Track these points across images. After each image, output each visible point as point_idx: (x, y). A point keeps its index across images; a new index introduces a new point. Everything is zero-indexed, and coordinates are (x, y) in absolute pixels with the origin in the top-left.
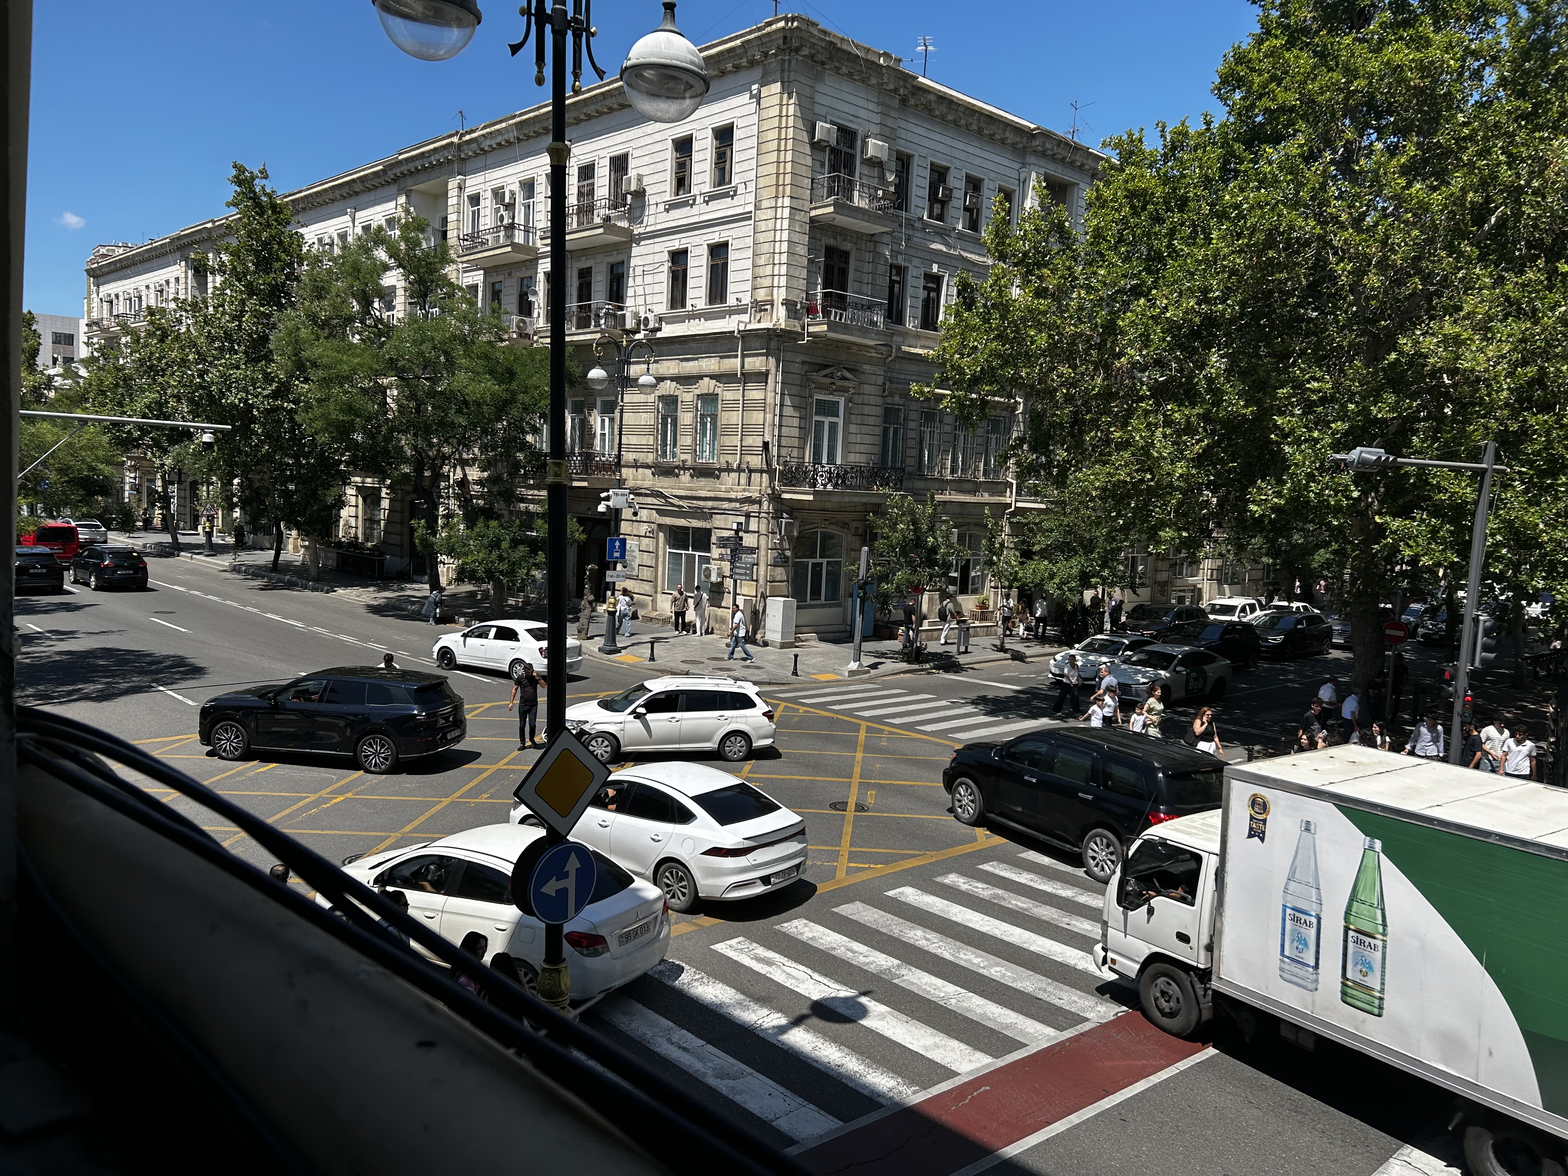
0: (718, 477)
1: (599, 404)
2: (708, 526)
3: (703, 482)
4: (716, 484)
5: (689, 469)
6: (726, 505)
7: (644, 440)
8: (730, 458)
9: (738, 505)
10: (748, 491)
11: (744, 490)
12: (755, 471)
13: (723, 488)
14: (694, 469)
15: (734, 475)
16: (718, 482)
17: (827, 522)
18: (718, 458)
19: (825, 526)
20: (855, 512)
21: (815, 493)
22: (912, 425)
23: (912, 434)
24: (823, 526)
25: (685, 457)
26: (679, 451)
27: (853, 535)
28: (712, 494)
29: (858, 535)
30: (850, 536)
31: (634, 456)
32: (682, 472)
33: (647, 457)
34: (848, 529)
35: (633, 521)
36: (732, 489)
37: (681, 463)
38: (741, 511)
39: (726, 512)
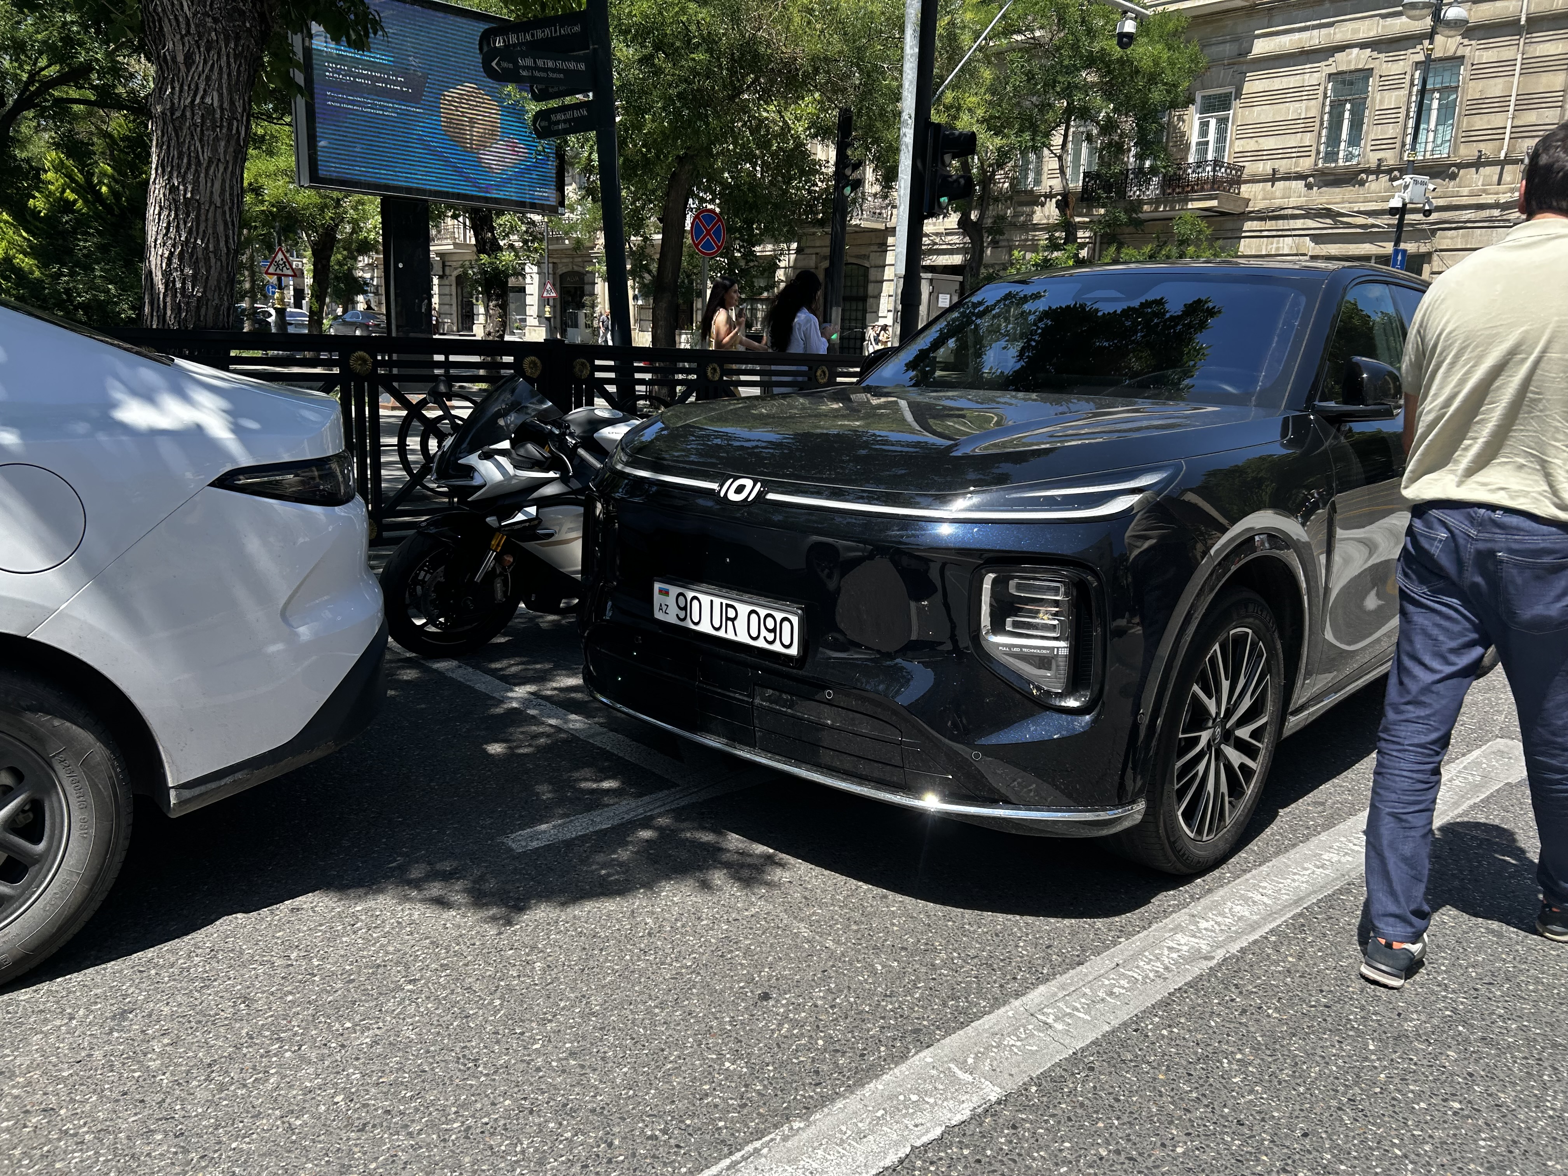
0: (1453, 177)
1: (1198, 100)
5: (1388, 171)
6: (1469, 215)
7: (1292, 141)
8: (1487, 148)
13: (1465, 191)
14: (1400, 170)
15: (1491, 171)
16: (1452, 183)
18: (1455, 150)
25: (1380, 154)
26: (1368, 148)
28: (1441, 202)
31: (1269, 165)
32: (1372, 178)
33: (1296, 164)
35: (1261, 256)
36: (1484, 191)
37: (1373, 164)
38: (1504, 220)
39: (1468, 225)
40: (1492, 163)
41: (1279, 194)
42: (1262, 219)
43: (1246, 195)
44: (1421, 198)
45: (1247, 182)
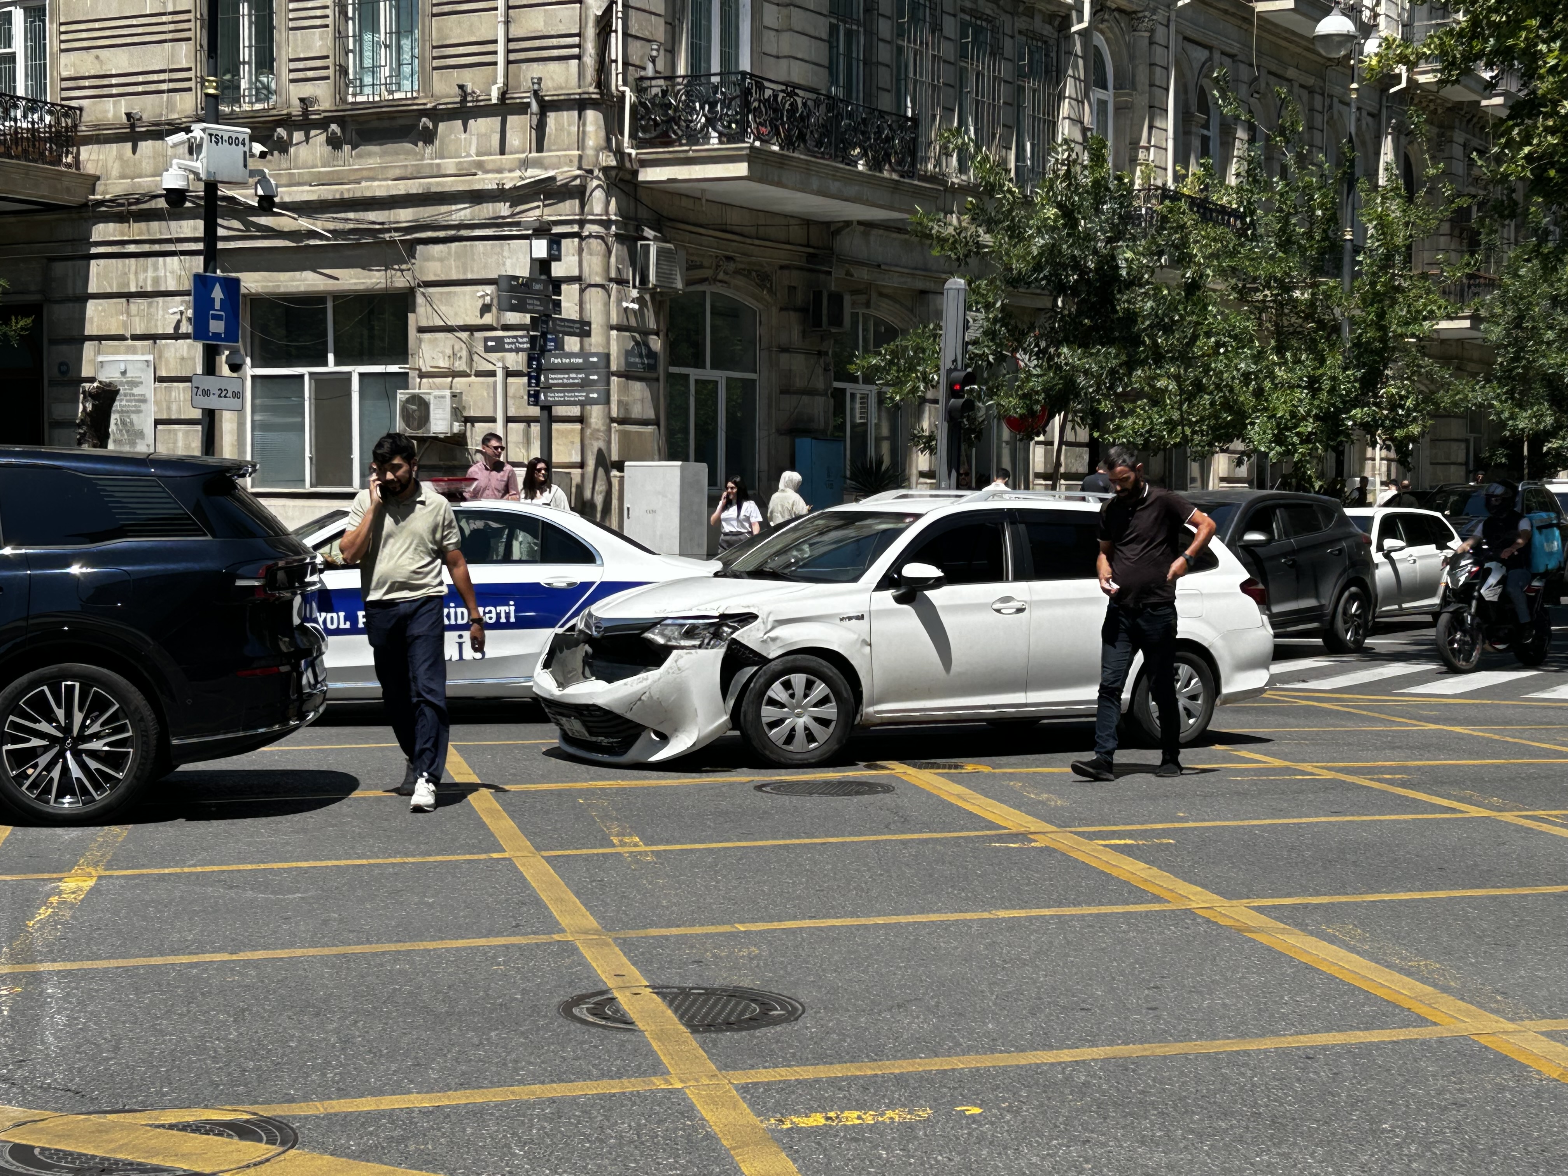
0: (429, 137)
2: (400, 281)
3: (373, 157)
4: (427, 155)
5: (323, 124)
6: (462, 213)
7: (157, 58)
8: (472, 80)
9: (503, 209)
10: (538, 164)
11: (525, 164)
12: (558, 105)
13: (449, 165)
14: (341, 121)
15: (485, 126)
16: (429, 150)
17: (731, 266)
18: (426, 83)
19: (726, 278)
20: (788, 243)
21: (753, 157)
22: (884, 28)
23: (884, 53)
24: (721, 276)
25: (307, 90)
26: (285, 76)
27: (781, 309)
28: (414, 187)
29: (796, 310)
30: (774, 310)
31: (123, 106)
32: (298, 136)
33: (170, 106)
34: (770, 291)
35: (128, 296)
36: (480, 165)
37: (296, 109)
38: (517, 224)
39: (464, 233)
40: (485, 111)
41: (147, 166)
42: (121, 218)
43: (90, 168)
44: (240, 173)
45: (88, 140)
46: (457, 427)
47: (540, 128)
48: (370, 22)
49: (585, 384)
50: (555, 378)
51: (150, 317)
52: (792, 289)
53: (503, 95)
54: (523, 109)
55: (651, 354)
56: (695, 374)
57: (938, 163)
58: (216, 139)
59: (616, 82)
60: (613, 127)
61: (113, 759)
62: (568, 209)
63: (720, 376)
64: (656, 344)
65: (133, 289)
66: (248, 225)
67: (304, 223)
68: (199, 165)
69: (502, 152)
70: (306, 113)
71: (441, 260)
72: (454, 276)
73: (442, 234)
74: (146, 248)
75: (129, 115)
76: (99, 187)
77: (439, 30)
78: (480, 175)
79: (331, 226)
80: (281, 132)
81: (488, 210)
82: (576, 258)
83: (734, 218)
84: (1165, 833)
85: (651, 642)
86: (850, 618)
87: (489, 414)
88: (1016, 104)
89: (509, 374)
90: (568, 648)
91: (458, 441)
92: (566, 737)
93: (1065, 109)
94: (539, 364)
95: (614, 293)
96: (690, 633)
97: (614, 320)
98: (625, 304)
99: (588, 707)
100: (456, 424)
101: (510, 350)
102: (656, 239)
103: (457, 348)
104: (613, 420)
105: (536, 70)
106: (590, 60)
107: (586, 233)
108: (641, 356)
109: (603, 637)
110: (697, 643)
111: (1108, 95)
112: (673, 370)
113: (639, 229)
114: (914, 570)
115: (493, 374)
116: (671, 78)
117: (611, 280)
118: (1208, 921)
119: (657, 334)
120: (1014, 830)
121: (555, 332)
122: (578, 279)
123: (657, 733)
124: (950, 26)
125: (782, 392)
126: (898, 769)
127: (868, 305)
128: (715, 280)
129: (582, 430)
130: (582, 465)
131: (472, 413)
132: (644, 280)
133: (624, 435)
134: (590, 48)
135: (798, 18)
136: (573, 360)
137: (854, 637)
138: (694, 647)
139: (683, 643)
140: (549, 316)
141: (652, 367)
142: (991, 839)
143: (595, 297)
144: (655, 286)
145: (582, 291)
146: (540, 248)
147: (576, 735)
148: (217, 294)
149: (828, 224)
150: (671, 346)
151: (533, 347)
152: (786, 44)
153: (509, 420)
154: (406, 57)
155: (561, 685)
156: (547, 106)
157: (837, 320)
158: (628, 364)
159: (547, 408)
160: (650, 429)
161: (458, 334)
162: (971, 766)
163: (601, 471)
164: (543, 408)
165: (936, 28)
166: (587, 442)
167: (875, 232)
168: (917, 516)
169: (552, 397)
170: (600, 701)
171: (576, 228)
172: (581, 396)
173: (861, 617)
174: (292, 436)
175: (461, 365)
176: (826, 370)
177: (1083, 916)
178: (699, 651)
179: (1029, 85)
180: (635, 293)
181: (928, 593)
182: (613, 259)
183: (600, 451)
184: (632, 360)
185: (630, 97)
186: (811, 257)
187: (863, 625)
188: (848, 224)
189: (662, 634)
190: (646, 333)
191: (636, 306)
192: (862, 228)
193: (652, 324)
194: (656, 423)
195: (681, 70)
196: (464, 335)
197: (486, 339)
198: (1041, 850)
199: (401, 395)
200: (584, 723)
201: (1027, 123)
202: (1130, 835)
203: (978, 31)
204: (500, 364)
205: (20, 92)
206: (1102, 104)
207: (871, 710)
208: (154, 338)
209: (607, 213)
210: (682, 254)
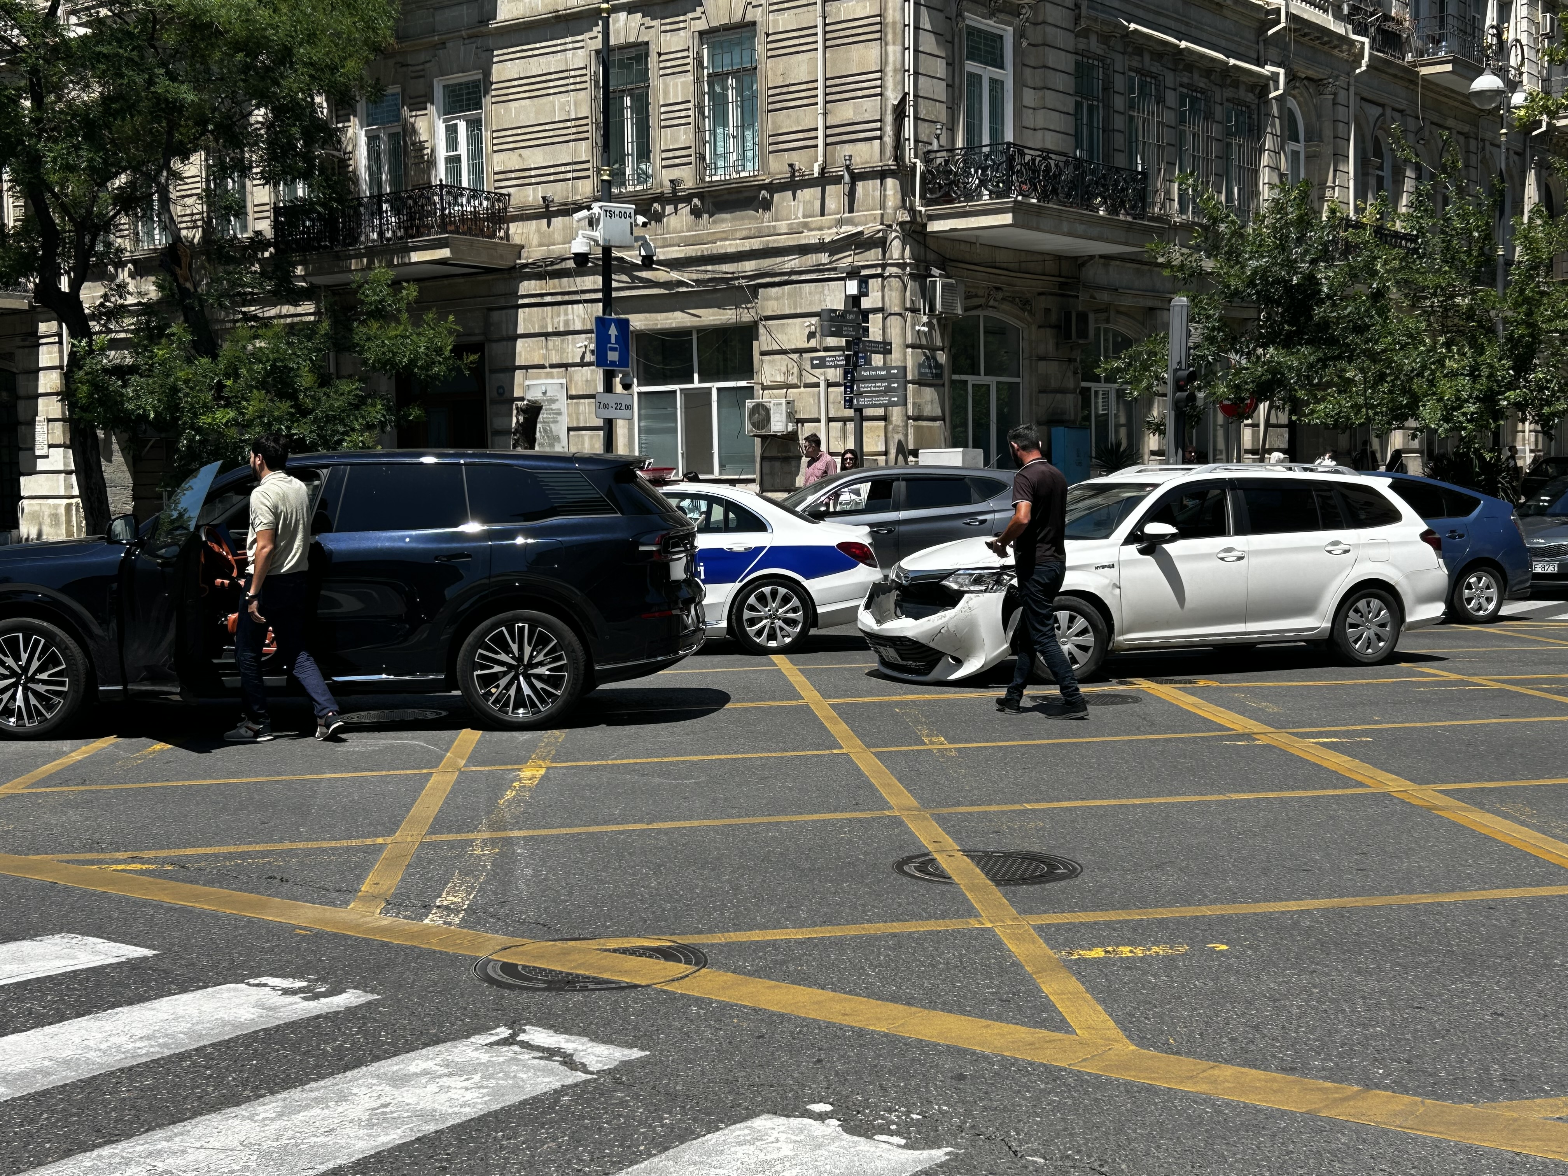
0: (767, 205)
1: (438, 93)
2: (746, 316)
3: (725, 222)
4: (766, 219)
5: (688, 199)
6: (792, 263)
7: (564, 154)
8: (799, 160)
9: (824, 258)
10: (850, 222)
11: (840, 223)
12: (864, 176)
13: (783, 226)
14: (701, 196)
15: (809, 195)
16: (767, 215)
17: (1000, 295)
18: (764, 164)
19: (996, 304)
20: (1044, 275)
21: (1016, 209)
22: (1119, 103)
23: (1119, 122)
24: (992, 303)
25: (675, 173)
26: (658, 163)
27: (1040, 327)
28: (756, 244)
29: (1050, 326)
30: (1034, 328)
31: (540, 191)
32: (669, 209)
33: (574, 190)
34: (1030, 312)
35: (546, 335)
36: (806, 225)
37: (667, 188)
38: (835, 269)
39: (794, 278)
40: (810, 183)
41: (558, 237)
42: (540, 276)
43: (516, 240)
44: (628, 239)
45: (515, 219)
46: (791, 427)
47: (851, 195)
48: (720, 118)
49: (888, 391)
50: (864, 387)
51: (562, 351)
52: (1048, 311)
53: (823, 170)
54: (838, 180)
55: (938, 366)
56: (971, 379)
57: (1163, 206)
58: (610, 213)
59: (909, 155)
60: (907, 191)
61: (553, 681)
62: (873, 256)
63: (992, 381)
64: (942, 357)
65: (550, 330)
66: (633, 278)
67: (675, 276)
68: (598, 234)
69: (823, 214)
70: (674, 191)
71: (777, 299)
72: (787, 312)
73: (777, 279)
74: (559, 298)
75: (544, 198)
76: (524, 253)
77: (774, 122)
78: (806, 233)
79: (695, 276)
80: (657, 206)
81: (812, 259)
82: (880, 294)
83: (1001, 257)
84: (1364, 733)
85: (947, 588)
86: (1103, 567)
87: (816, 416)
88: (1225, 157)
89: (829, 385)
90: (884, 594)
91: (792, 437)
92: (883, 662)
93: (1265, 159)
94: (853, 376)
95: (909, 319)
96: (978, 581)
97: (909, 341)
98: (917, 328)
99: (899, 638)
100: (790, 424)
101: (830, 367)
102: (941, 276)
103: (790, 366)
104: (909, 418)
105: (848, 149)
106: (889, 140)
107: (887, 274)
108: (930, 367)
109: (910, 585)
110: (983, 588)
111: (1300, 147)
112: (955, 377)
113: (928, 269)
114: (1154, 528)
115: (817, 385)
116: (952, 150)
117: (906, 309)
118: (1403, 802)
119: (942, 350)
120: (1241, 731)
121: (865, 352)
122: (881, 310)
123: (953, 658)
124: (1171, 98)
125: (1040, 392)
126: (1144, 685)
127: (1108, 321)
128: (988, 306)
129: (886, 426)
130: (886, 453)
131: (802, 416)
132: (932, 308)
133: (917, 429)
134: (889, 130)
135: (1051, 99)
136: (879, 373)
137: (1107, 581)
138: (981, 591)
139: (972, 588)
140: (860, 339)
141: (939, 376)
142: (1222, 738)
143: (894, 323)
144: (941, 313)
145: (884, 319)
146: (852, 287)
147: (892, 661)
148: (613, 331)
149: (1076, 258)
150: (954, 359)
151: (847, 364)
152: (1040, 119)
153: (830, 420)
154: (749, 144)
155: (879, 622)
156: (856, 177)
157: (1083, 334)
158: (920, 374)
159: (859, 410)
160: (938, 423)
161: (791, 356)
162: (1202, 682)
163: (900, 457)
164: (856, 410)
165: (1160, 100)
166: (889, 435)
167: (1113, 263)
168: (1156, 486)
169: (863, 401)
170: (909, 634)
171: (879, 271)
172: (885, 400)
173: (1113, 566)
174: (668, 437)
175: (793, 380)
176: (1075, 373)
177: (1301, 798)
178: (986, 595)
179: (1235, 141)
180: (925, 319)
181: (1165, 546)
182: (908, 293)
183: (900, 442)
184: (923, 370)
185: (920, 166)
186: (1062, 285)
187: (1113, 572)
188: (1092, 257)
189: (956, 582)
190: (934, 349)
191: (926, 329)
192: (1102, 260)
193: (939, 343)
194: (944, 420)
195: (959, 144)
196: (795, 356)
197: (812, 359)
198: (1265, 746)
199: (749, 404)
200: (897, 651)
201: (1234, 172)
202: (1335, 734)
203: (1194, 101)
204: (822, 378)
205: (465, 184)
206: (1295, 154)
207: (1121, 638)
208: (566, 366)
209: (903, 258)
210: (961, 288)
